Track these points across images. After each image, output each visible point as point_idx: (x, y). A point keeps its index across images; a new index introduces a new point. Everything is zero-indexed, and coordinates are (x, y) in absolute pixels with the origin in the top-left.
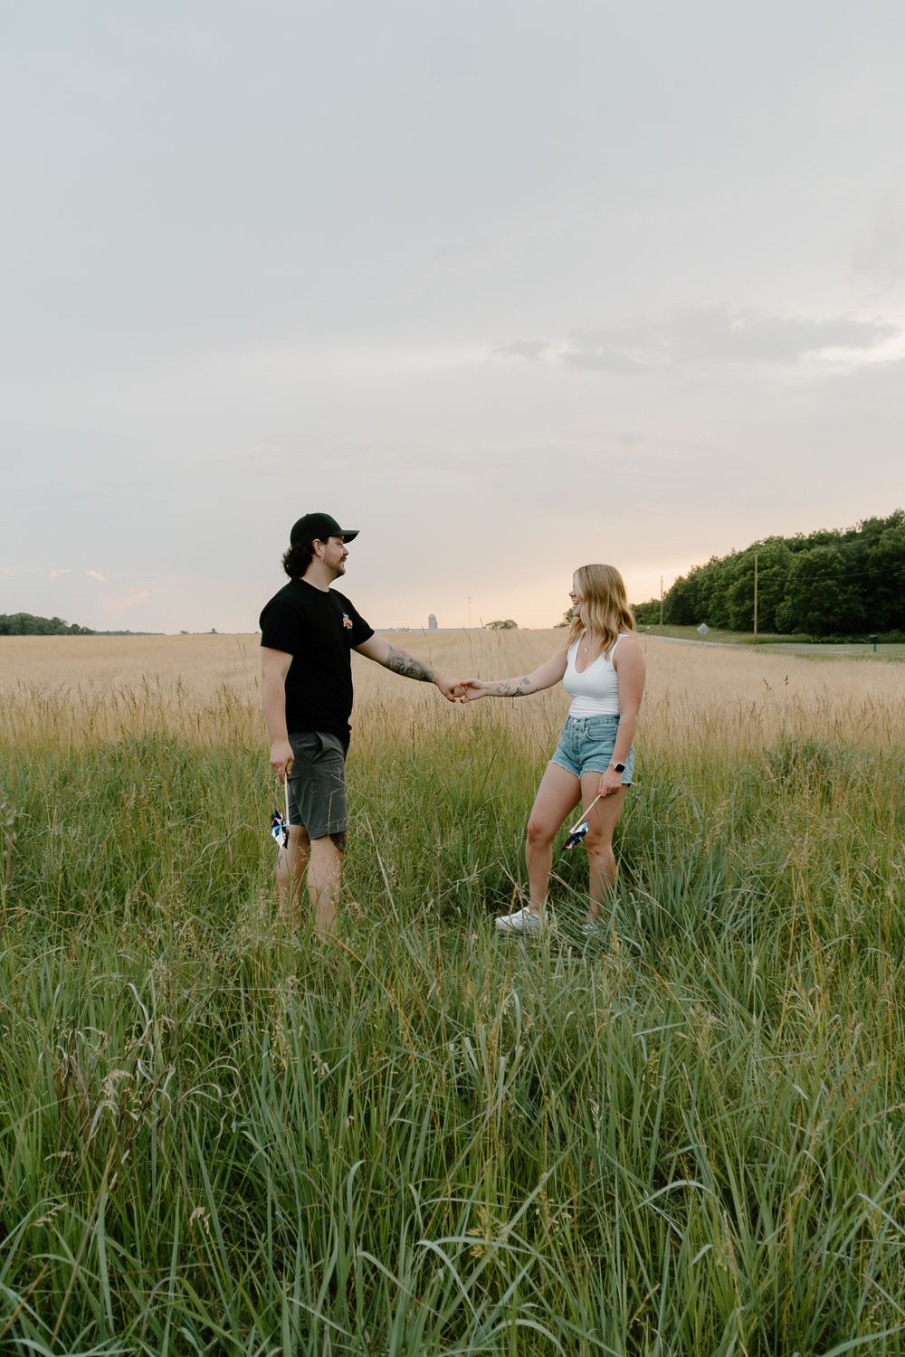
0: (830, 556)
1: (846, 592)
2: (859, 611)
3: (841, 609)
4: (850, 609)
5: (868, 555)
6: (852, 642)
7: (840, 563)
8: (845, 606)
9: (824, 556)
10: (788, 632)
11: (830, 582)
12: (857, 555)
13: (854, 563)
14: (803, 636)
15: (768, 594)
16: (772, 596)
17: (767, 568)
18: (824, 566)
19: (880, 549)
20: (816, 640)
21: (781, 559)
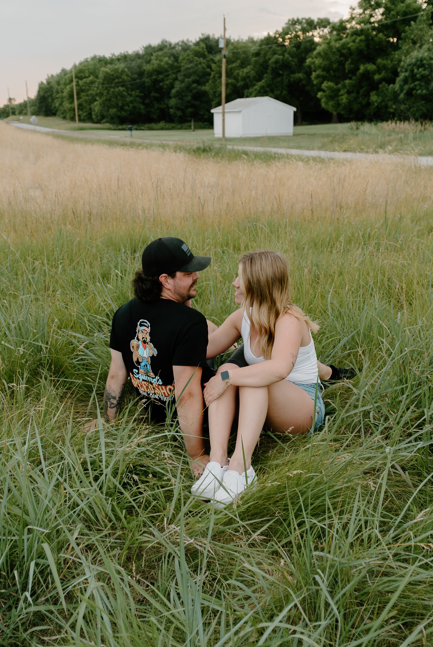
0: (120, 70)
1: (131, 95)
2: (140, 109)
3: (129, 107)
4: (134, 107)
5: (144, 71)
6: (136, 129)
7: (127, 75)
8: (131, 105)
9: (116, 70)
10: (98, 122)
11: (121, 89)
12: (138, 70)
13: (136, 76)
14: (108, 125)
15: (87, 95)
16: (90, 98)
17: (86, 77)
18: (117, 77)
19: (152, 66)
20: (115, 128)
21: (95, 71)
